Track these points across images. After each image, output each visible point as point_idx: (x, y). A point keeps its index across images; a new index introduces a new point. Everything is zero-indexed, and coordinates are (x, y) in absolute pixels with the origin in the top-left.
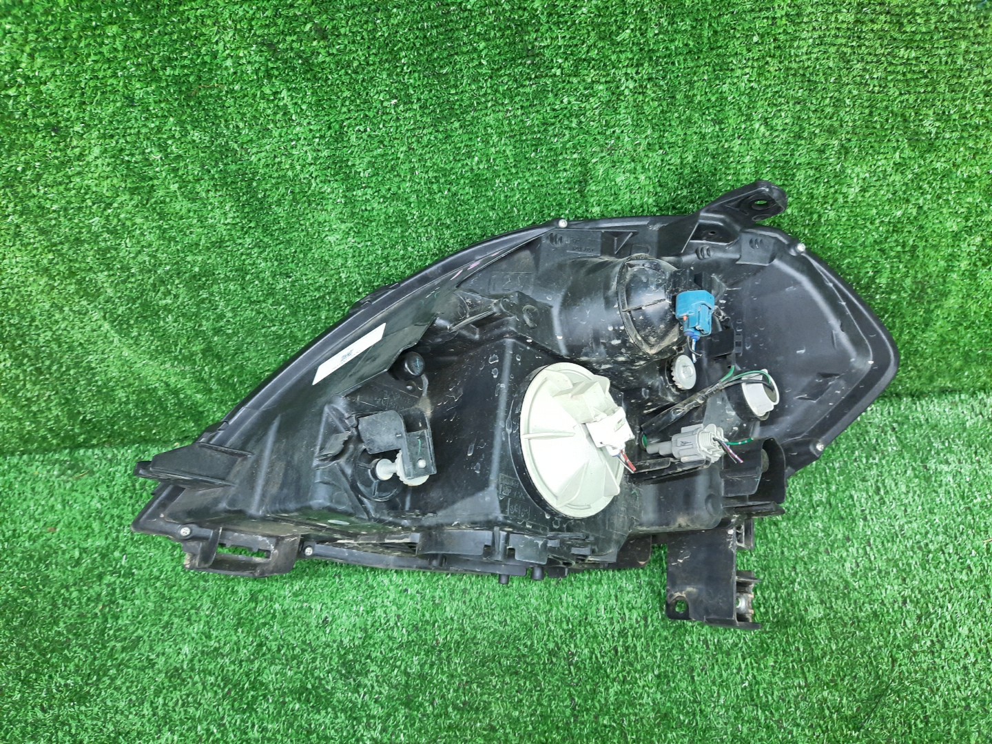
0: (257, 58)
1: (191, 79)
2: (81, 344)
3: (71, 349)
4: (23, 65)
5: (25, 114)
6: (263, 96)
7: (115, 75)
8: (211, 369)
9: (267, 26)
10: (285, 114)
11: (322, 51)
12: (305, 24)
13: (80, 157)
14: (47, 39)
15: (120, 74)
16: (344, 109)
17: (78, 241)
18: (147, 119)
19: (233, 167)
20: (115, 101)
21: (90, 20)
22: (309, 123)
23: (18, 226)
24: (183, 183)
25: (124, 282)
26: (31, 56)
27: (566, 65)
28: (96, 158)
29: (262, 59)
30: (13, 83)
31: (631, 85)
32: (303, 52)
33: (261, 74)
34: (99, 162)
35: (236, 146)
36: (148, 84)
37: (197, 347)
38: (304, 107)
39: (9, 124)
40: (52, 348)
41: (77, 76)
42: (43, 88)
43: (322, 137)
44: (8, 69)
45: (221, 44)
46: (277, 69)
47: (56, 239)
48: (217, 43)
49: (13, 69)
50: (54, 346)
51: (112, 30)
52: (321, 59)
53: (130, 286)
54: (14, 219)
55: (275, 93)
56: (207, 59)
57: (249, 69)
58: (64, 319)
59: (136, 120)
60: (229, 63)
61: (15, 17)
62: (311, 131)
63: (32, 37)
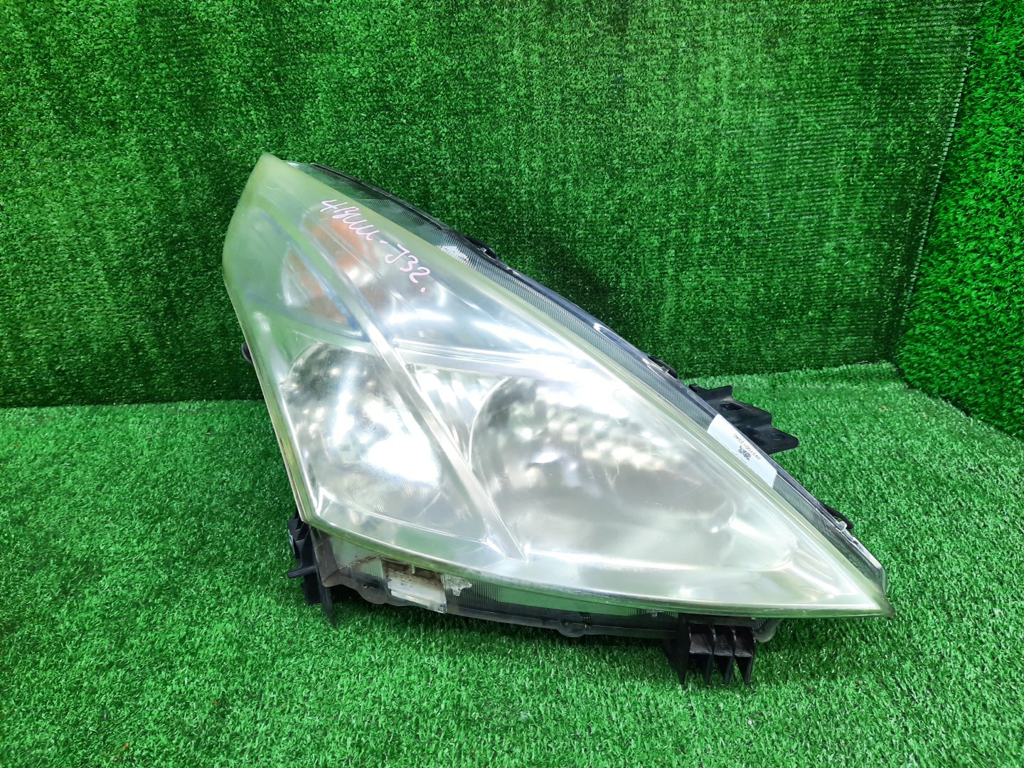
0: (240, 90)
1: (200, 98)
2: (78, 296)
3: (70, 300)
4: (106, 83)
5: (97, 113)
6: (241, 112)
7: (157, 92)
8: (168, 325)
9: (248, 72)
10: (251, 125)
11: (277, 88)
12: (269, 71)
13: (122, 144)
14: (124, 69)
15: (160, 91)
16: (286, 125)
17: (103, 204)
18: (170, 121)
19: (215, 158)
20: (153, 108)
21: (152, 59)
22: (265, 132)
23: (69, 186)
24: (183, 167)
25: (124, 240)
26: (113, 78)
27: (408, 117)
28: (132, 145)
29: (243, 90)
30: (97, 93)
31: (445, 130)
32: (266, 87)
33: (241, 99)
34: (133, 148)
35: (219, 144)
36: (176, 99)
37: (161, 304)
38: (263, 121)
39: (86, 119)
40: (57, 297)
41: (135, 91)
42: (113, 98)
43: (271, 141)
44: (96, 85)
45: (221, 79)
46: (250, 97)
47: (89, 200)
48: (219, 78)
49: (99, 85)
50: (59, 295)
51: (162, 65)
52: (275, 92)
53: (127, 244)
54: (68, 181)
55: (248, 111)
56: (212, 87)
57: (235, 95)
58: (74, 270)
59: (163, 121)
60: (224, 90)
61: (112, 54)
62: (265, 137)
63: (117, 66)
